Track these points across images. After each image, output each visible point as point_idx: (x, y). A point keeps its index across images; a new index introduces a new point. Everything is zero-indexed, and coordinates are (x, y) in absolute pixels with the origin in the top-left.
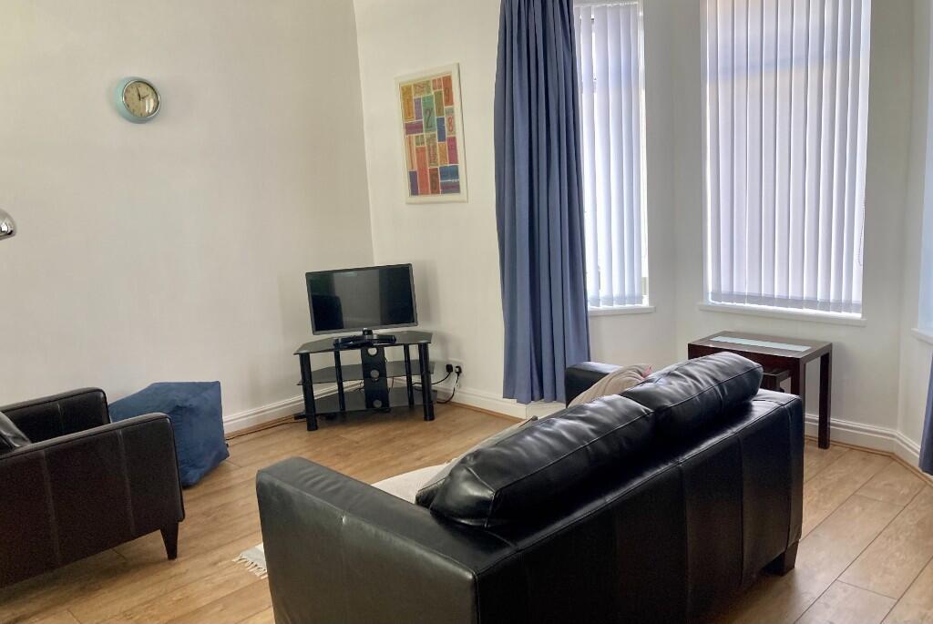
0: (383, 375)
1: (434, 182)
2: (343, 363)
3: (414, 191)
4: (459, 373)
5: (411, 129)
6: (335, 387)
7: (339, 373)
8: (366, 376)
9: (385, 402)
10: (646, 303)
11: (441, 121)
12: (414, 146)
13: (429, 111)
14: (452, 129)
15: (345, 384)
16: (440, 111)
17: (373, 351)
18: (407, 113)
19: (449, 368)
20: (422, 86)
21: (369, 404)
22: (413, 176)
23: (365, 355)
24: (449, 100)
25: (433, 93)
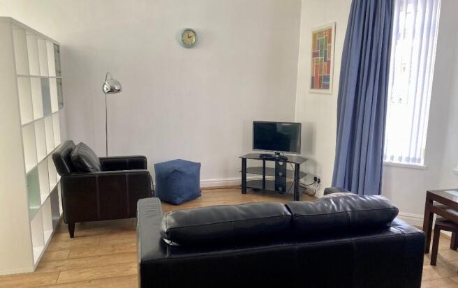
0: (284, 176)
1: (320, 83)
2: (266, 166)
3: (313, 87)
4: (319, 182)
5: (315, 55)
6: (261, 177)
7: (264, 170)
8: (277, 175)
9: (284, 190)
10: (422, 164)
11: (326, 51)
12: (315, 64)
13: (322, 46)
14: (329, 57)
15: (266, 177)
16: (326, 47)
17: (281, 163)
18: (314, 47)
19: (315, 179)
20: (320, 33)
21: (277, 189)
22: (313, 78)
23: (277, 165)
24: (330, 42)
25: (324, 37)
